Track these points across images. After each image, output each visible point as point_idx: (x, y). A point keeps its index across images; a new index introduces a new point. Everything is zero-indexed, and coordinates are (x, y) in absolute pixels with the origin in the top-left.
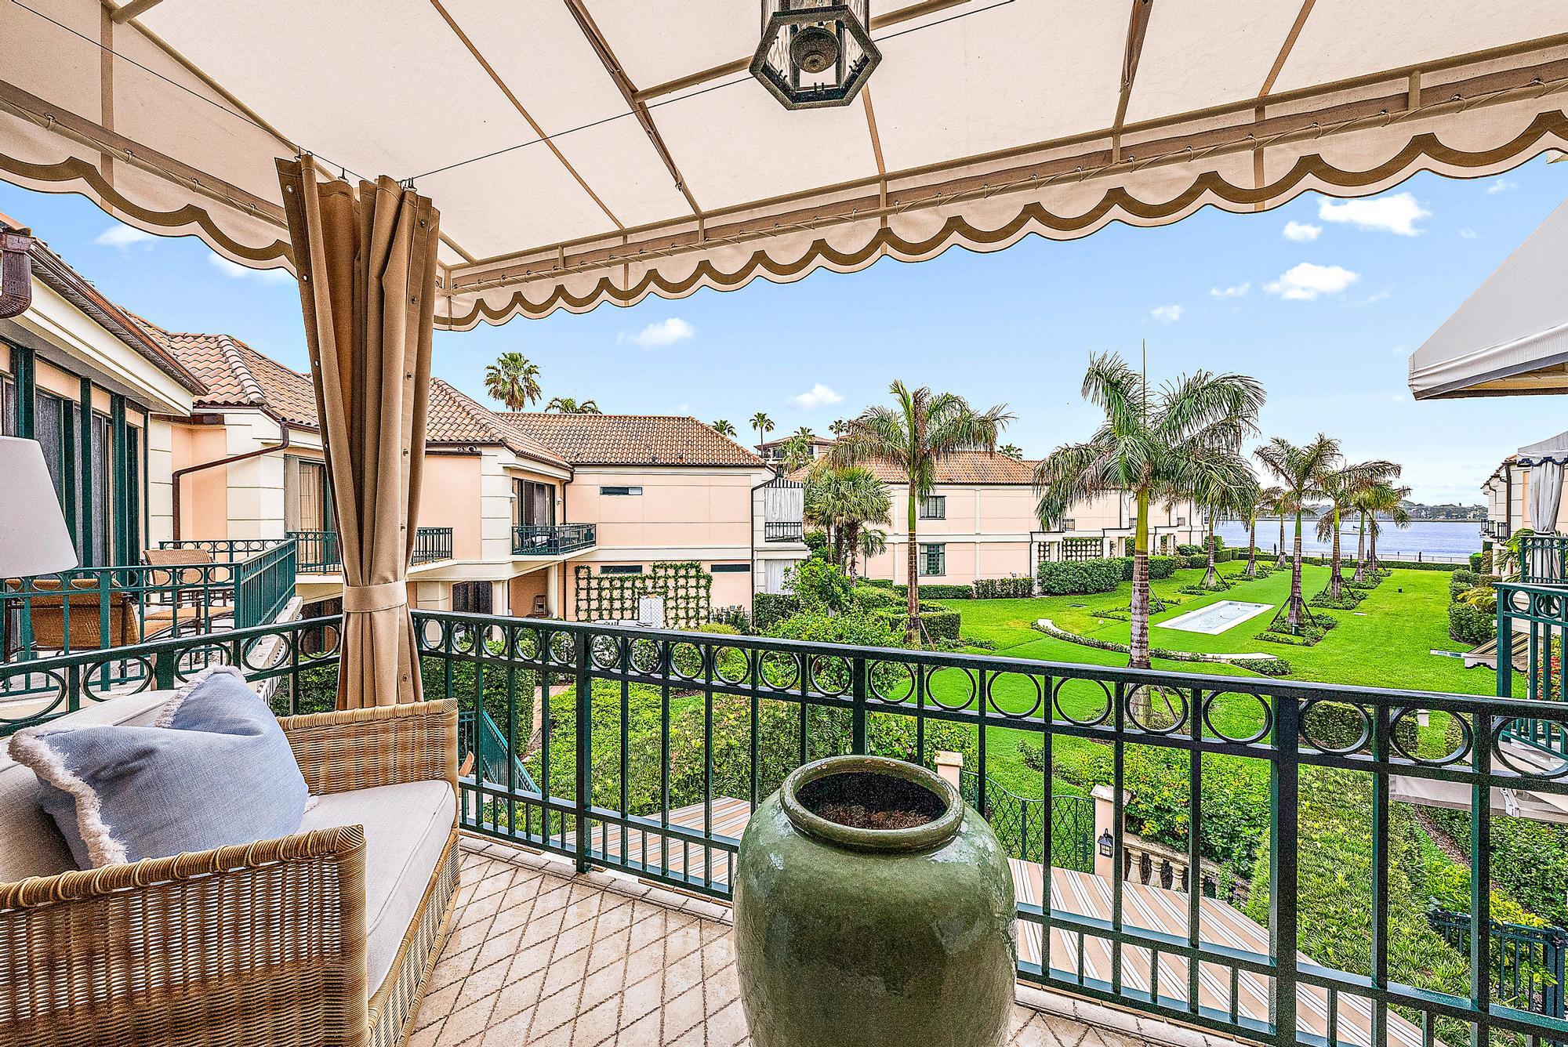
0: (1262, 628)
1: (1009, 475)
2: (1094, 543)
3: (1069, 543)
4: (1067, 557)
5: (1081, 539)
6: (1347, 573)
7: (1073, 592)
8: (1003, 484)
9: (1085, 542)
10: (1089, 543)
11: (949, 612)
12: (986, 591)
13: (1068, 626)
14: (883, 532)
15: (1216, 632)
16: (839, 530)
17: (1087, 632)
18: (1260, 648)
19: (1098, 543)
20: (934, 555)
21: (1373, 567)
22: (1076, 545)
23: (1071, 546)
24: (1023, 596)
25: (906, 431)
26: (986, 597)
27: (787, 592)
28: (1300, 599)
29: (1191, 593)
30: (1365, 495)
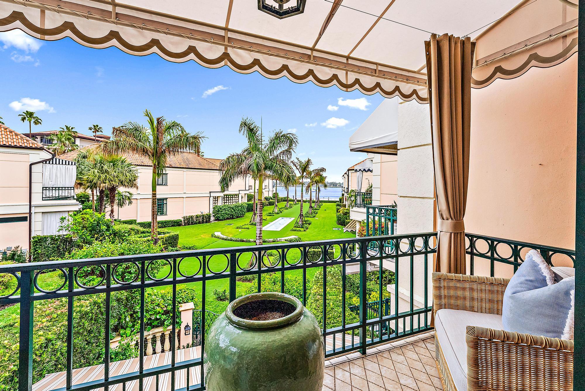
0: (292, 227)
1: (200, 165)
2: (235, 196)
3: (225, 197)
4: (225, 203)
5: (230, 195)
6: (313, 205)
7: (228, 219)
8: (197, 169)
9: (232, 196)
10: (233, 196)
11: (173, 234)
12: (189, 221)
13: (227, 234)
14: (131, 192)
15: (279, 230)
16: (102, 192)
17: (235, 236)
18: (292, 234)
19: (237, 196)
20: (161, 205)
21: (319, 202)
22: (228, 198)
23: (226, 198)
24: (206, 222)
25: (151, 138)
26: (189, 225)
27: (61, 233)
28: (302, 215)
29: (270, 215)
30: (317, 178)
